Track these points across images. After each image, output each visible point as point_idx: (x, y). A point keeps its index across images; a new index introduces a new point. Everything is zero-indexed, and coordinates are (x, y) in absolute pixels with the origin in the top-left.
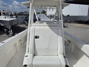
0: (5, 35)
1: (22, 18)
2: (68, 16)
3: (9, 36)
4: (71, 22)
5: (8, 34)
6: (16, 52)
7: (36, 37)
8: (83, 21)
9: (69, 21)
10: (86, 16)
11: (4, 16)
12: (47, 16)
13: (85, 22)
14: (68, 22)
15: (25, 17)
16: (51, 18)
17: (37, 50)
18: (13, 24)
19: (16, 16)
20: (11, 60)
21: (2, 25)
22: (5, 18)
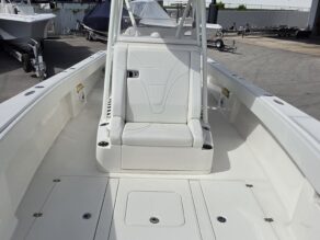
0: (20, 72)
1: (74, 12)
2: (242, 8)
3: (35, 76)
4: (248, 31)
5: (30, 68)
6: (71, 119)
7: (130, 74)
8: (292, 30)
9: (241, 29)
10: (305, 10)
11: (10, 5)
12: (165, 8)
13: (300, 32)
14: (240, 33)
15: (86, 11)
16: (178, 17)
17: (133, 109)
18: (45, 36)
19: (52, 6)
20: (57, 138)
21: (7, 37)
22: (16, 12)
